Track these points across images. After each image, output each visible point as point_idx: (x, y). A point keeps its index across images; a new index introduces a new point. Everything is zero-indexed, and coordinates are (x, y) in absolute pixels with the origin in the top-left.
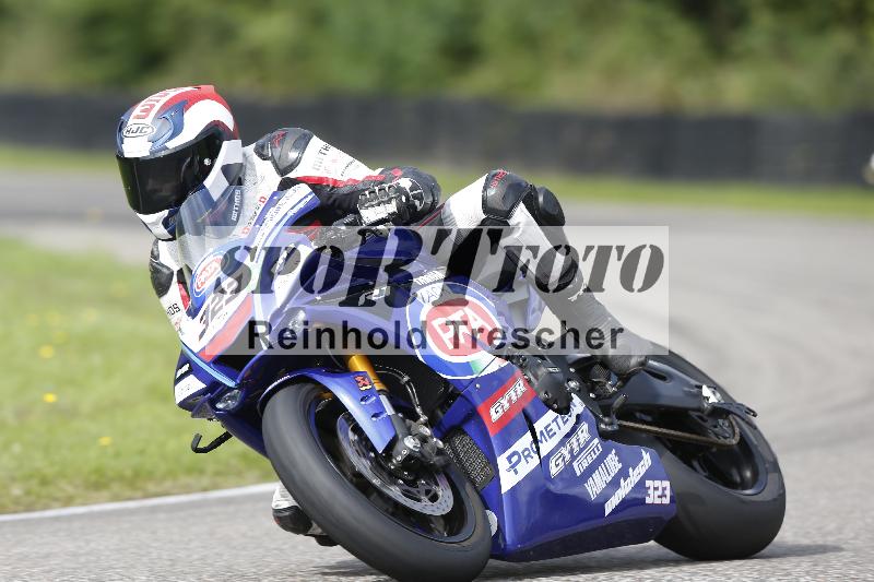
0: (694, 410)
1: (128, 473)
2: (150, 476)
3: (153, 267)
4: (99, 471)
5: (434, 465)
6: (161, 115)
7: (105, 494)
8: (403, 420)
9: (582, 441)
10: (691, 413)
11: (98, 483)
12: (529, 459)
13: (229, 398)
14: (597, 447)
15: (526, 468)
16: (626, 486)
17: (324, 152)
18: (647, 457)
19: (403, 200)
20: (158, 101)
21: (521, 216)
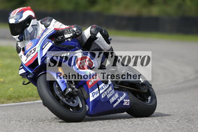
0: (137, 84)
1: (17, 96)
2: (22, 97)
3: (17, 47)
4: (10, 96)
5: (75, 94)
6: (18, 14)
7: (11, 101)
8: (69, 84)
9: (110, 90)
10: (136, 84)
11: (10, 99)
12: (97, 94)
13: (31, 75)
14: (113, 92)
15: (96, 96)
16: (119, 101)
17: (56, 22)
18: (125, 94)
19: (74, 33)
20: (17, 11)
21: (99, 35)
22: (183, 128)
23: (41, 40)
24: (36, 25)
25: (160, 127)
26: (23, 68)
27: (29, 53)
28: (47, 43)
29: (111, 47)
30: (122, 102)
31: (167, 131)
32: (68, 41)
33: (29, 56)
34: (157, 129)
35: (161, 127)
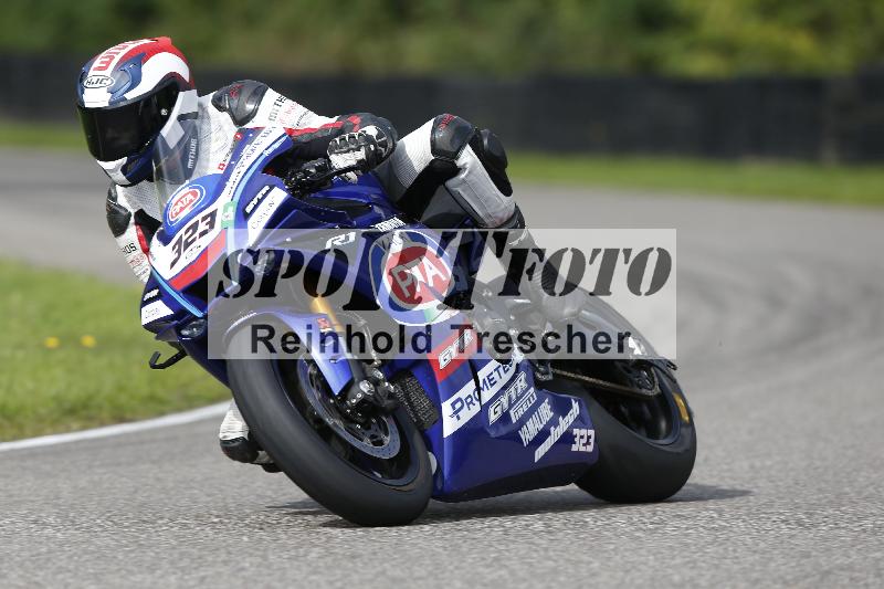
0: (620, 360)
3: (110, 208)
5: (385, 407)
6: (120, 68)
9: (519, 390)
10: (618, 364)
12: (471, 406)
13: (195, 326)
14: (532, 395)
15: (467, 415)
16: (556, 434)
17: (280, 103)
18: (575, 406)
19: (372, 147)
20: (117, 53)
21: (468, 157)
22: (555, 571)
23: (235, 177)
24: (195, 115)
25: (451, 568)
26: (163, 296)
27: (186, 232)
28: (264, 191)
29: (516, 207)
30: (568, 438)
31: (485, 585)
32: (346, 182)
33: (187, 245)
34: (440, 576)
35: (457, 568)
